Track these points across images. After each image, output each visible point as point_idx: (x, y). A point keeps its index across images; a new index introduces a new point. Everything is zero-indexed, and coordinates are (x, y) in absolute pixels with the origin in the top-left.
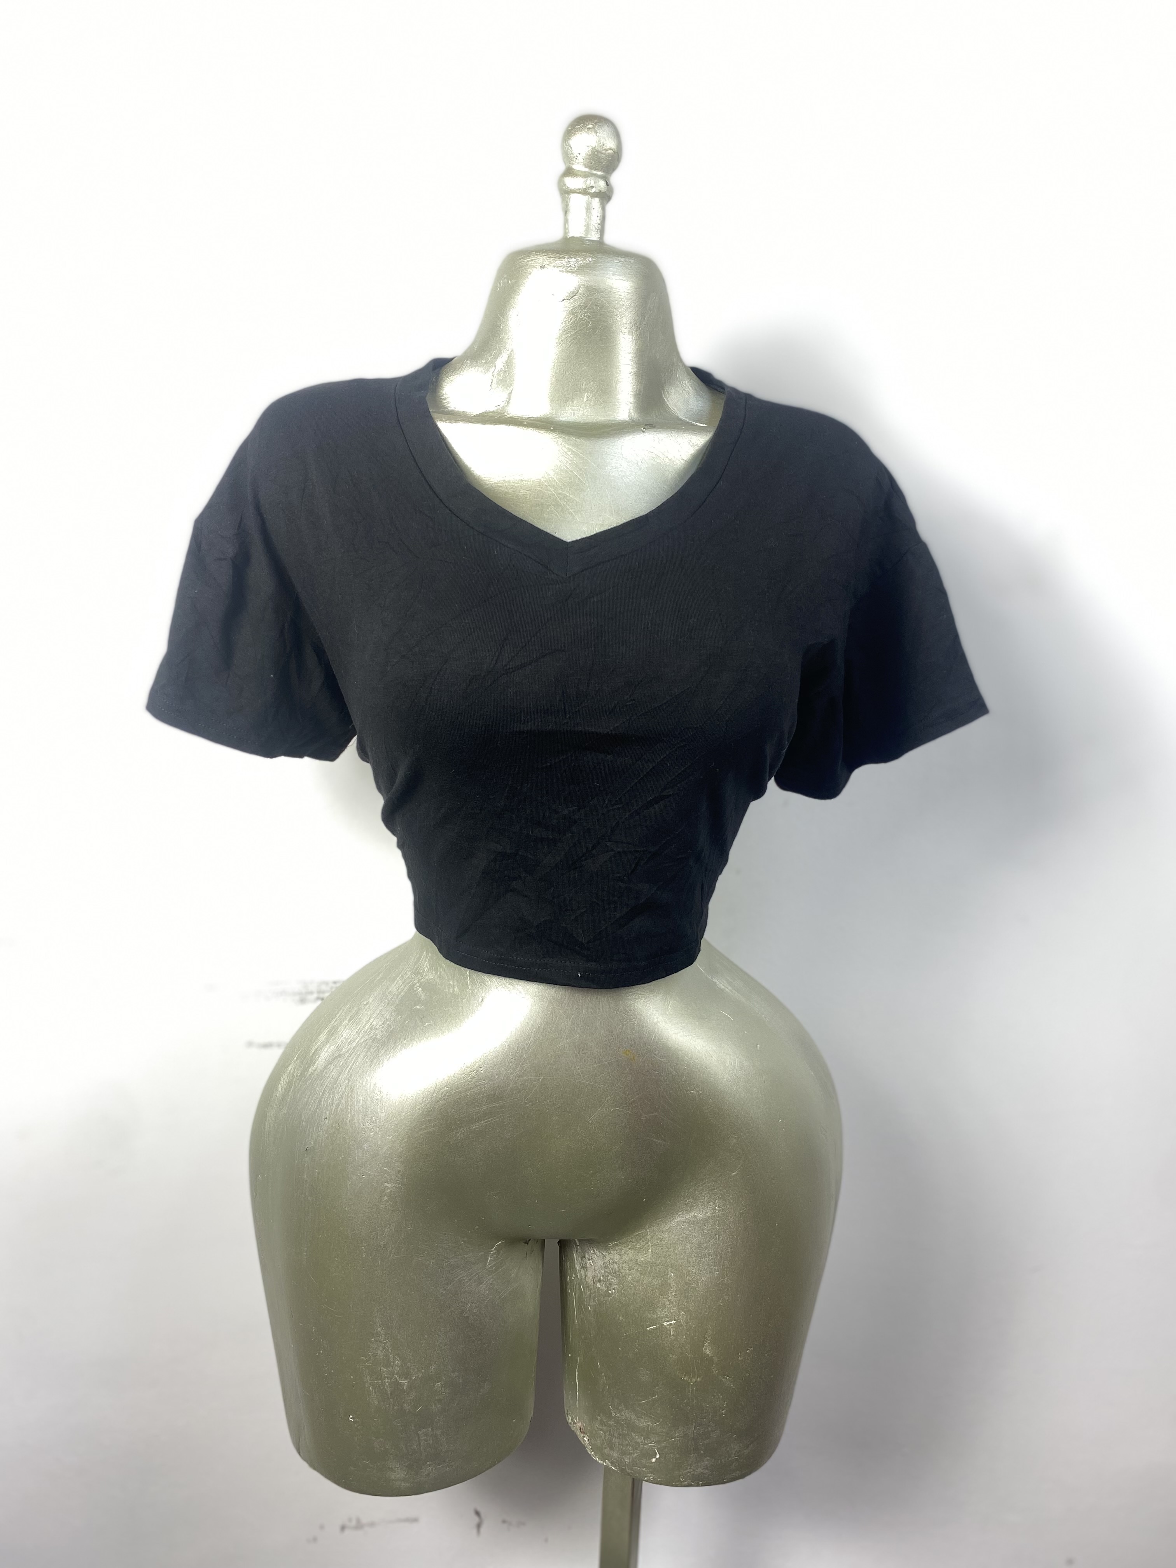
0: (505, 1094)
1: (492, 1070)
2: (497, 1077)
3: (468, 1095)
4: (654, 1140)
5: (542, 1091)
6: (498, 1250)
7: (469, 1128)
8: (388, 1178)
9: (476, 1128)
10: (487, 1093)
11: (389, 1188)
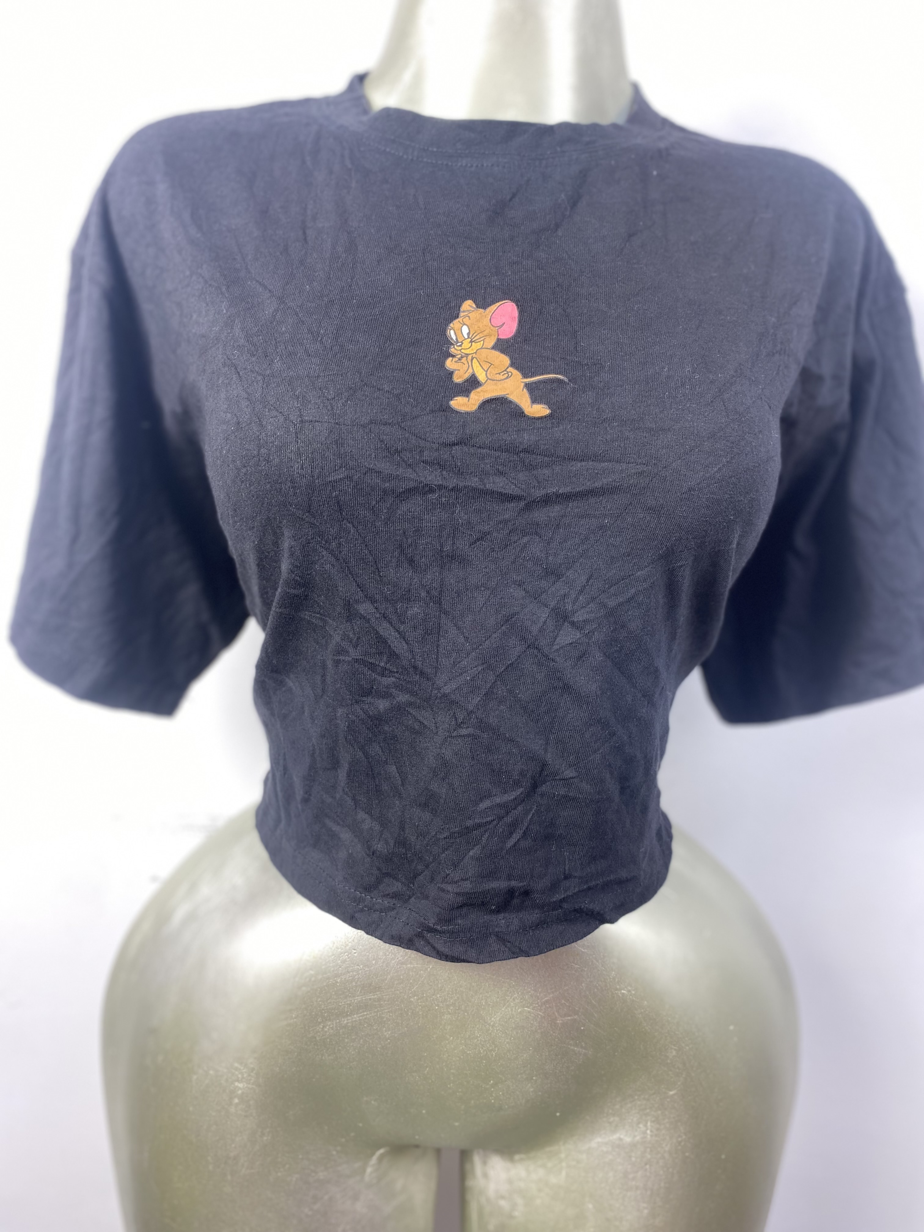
0: (384, 984)
1: (368, 954)
2: (374, 962)
3: (337, 982)
4: (572, 1047)
5: (431, 984)
6: (381, 1159)
7: (340, 1022)
8: (240, 1076)
9: (348, 1023)
10: (361, 982)
11: (240, 1088)
